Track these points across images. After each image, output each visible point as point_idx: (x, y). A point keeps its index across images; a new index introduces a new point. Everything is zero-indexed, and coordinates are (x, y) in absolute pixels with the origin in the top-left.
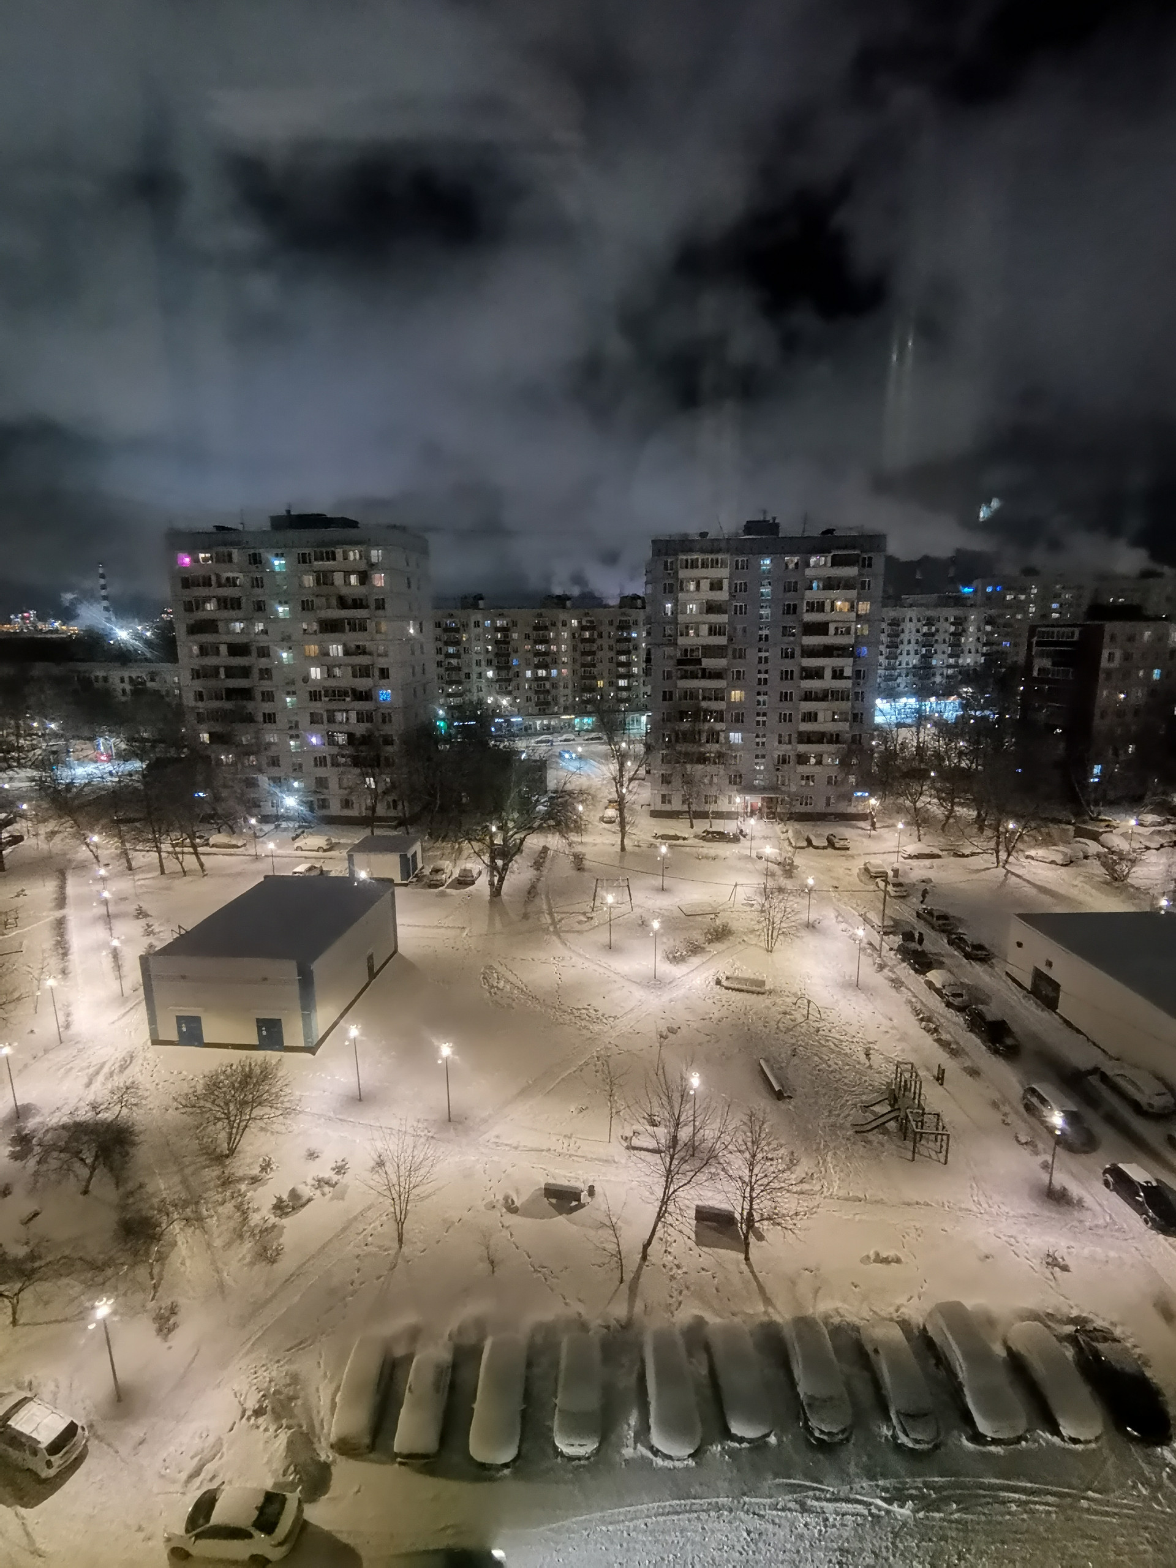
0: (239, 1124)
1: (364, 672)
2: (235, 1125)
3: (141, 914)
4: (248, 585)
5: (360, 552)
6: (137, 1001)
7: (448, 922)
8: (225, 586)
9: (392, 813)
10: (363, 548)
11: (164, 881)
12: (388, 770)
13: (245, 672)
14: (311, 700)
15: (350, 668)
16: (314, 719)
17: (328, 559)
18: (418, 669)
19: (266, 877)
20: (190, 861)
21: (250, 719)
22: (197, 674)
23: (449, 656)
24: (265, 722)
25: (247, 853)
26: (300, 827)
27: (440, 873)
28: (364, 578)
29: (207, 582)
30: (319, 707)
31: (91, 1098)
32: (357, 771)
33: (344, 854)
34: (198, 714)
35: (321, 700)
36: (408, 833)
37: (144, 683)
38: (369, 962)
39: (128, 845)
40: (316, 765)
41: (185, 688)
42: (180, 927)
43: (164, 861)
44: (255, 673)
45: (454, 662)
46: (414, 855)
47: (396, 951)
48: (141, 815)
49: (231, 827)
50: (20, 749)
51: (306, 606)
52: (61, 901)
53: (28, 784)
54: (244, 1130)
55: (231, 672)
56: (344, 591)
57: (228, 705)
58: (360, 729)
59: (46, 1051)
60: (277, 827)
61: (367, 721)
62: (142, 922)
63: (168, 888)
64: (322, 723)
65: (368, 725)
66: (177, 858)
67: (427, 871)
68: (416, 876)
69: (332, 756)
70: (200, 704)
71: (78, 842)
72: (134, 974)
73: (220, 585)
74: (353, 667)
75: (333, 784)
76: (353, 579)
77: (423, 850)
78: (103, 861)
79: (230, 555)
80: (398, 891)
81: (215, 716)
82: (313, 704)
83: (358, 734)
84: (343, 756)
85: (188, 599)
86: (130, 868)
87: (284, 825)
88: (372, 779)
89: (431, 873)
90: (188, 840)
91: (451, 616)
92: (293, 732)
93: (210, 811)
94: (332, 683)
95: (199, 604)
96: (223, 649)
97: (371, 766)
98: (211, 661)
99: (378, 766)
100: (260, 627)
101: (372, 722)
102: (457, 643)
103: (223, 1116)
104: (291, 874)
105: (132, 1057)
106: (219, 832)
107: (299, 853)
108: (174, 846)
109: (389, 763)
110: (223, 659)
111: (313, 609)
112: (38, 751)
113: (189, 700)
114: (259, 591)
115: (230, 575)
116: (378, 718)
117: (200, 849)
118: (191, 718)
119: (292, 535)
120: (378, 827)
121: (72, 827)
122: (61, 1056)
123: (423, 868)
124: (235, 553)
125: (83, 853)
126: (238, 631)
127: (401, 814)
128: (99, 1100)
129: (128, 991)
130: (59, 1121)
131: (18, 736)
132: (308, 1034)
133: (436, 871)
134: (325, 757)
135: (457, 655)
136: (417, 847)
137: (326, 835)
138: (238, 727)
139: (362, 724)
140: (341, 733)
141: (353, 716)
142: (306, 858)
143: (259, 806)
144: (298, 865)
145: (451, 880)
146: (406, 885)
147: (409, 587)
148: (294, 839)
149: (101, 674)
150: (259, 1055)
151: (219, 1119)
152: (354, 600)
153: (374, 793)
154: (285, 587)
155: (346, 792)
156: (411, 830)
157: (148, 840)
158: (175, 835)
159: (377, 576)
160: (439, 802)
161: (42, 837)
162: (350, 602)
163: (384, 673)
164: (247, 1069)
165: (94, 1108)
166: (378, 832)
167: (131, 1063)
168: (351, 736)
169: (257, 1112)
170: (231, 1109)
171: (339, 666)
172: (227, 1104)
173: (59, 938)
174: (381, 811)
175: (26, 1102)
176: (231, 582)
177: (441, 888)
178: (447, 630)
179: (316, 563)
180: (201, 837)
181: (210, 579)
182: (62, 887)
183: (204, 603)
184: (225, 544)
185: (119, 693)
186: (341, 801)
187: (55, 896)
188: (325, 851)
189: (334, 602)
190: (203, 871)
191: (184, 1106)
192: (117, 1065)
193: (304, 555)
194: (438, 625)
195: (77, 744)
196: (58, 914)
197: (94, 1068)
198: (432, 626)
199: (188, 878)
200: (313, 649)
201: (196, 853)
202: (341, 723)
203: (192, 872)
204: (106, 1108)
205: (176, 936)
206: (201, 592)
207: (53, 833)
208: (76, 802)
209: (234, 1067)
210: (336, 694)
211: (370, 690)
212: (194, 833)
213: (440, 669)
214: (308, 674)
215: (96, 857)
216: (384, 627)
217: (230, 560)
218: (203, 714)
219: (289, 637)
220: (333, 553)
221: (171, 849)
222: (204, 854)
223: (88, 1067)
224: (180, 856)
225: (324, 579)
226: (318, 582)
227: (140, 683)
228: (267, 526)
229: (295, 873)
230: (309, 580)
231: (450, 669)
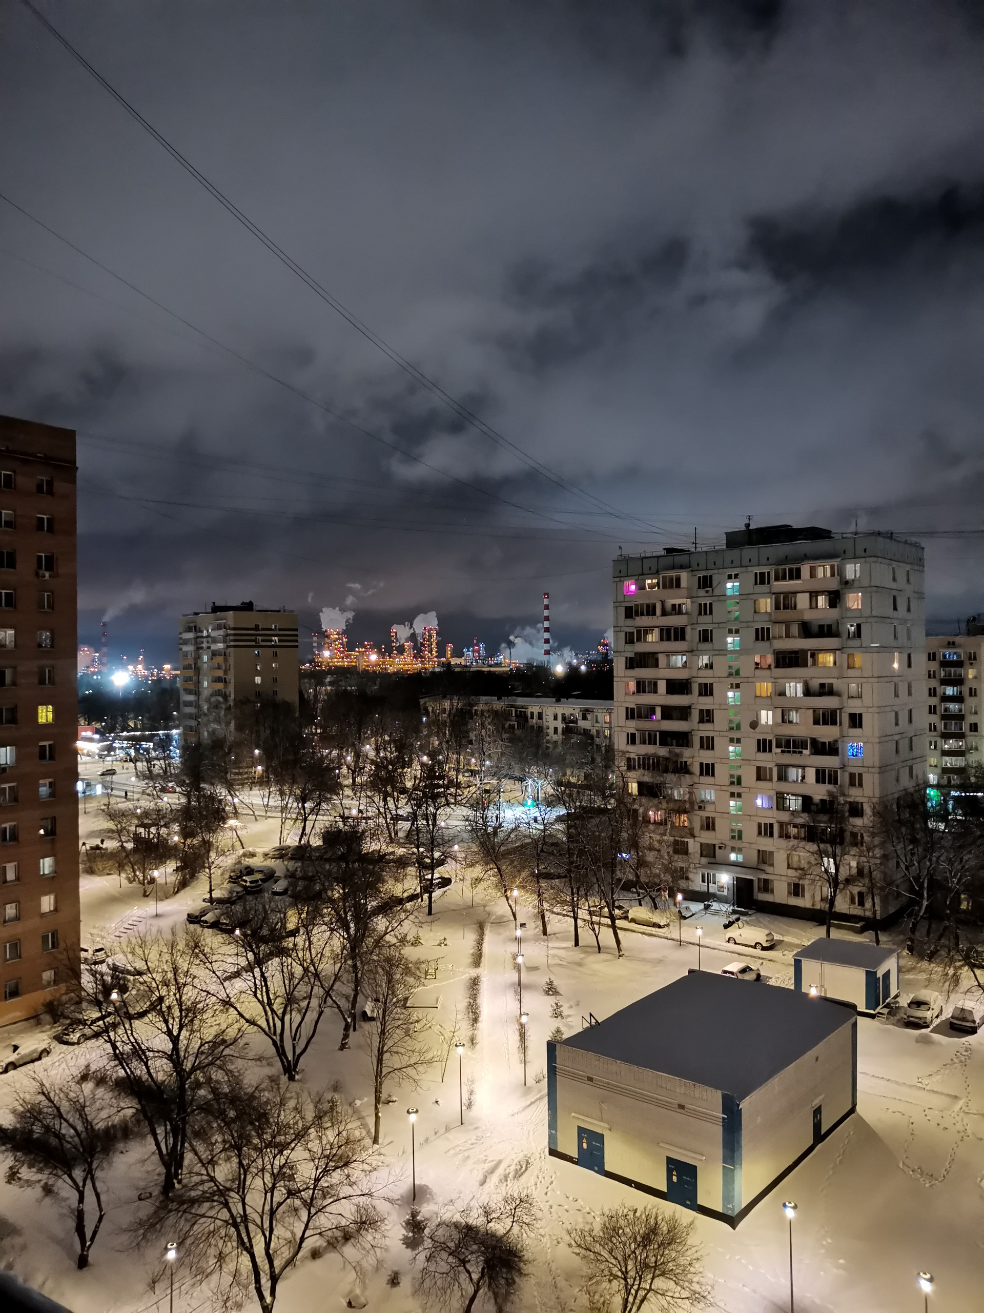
0: (637, 1292)
1: (828, 718)
2: (633, 1291)
3: (551, 990)
4: (696, 612)
5: (832, 567)
6: (538, 1096)
7: (934, 1083)
8: (671, 614)
9: (856, 911)
10: (836, 562)
11: (577, 955)
12: (854, 851)
13: (683, 713)
14: (759, 750)
15: (811, 711)
16: (761, 774)
17: (791, 578)
18: (904, 717)
19: (691, 971)
20: (606, 936)
21: (683, 769)
22: (631, 714)
23: (946, 699)
24: (701, 774)
25: (669, 936)
26: (734, 912)
27: (923, 1007)
28: (835, 598)
29: (650, 610)
30: (768, 760)
31: (484, 1200)
32: (813, 847)
33: (789, 957)
34: (629, 759)
35: (770, 751)
36: (878, 942)
37: (575, 721)
38: (815, 1116)
39: (546, 905)
40: (760, 833)
41: (616, 729)
42: (591, 1015)
43: (579, 930)
44: (695, 715)
45: (953, 707)
46: (887, 975)
47: (853, 1110)
48: (561, 871)
49: (653, 900)
50: (458, 786)
51: (762, 635)
52: (477, 959)
53: (463, 823)
54: (642, 1301)
55: (669, 713)
56: (809, 616)
57: (663, 752)
58: (819, 792)
59: (447, 1129)
60: (707, 907)
61: (830, 783)
62: (551, 1000)
63: (580, 964)
64: (771, 780)
65: (830, 787)
66: (594, 930)
67: (904, 1001)
68: (888, 1006)
69: (781, 824)
70: (631, 748)
71: (499, 894)
72: (539, 1063)
73: (664, 613)
74: (815, 710)
75: (780, 858)
76: (822, 601)
77: (899, 970)
78: (520, 920)
79: (678, 580)
80: (862, 1022)
81: (647, 763)
82: (762, 756)
83: (817, 798)
84: (795, 826)
85: (629, 630)
86: (545, 932)
87: (715, 906)
88: (831, 860)
89: (909, 1005)
90: (606, 909)
91: (951, 644)
92: (736, 789)
93: (631, 877)
94: (787, 731)
95: (640, 635)
96: (662, 686)
97: (833, 842)
98: (647, 699)
99: (842, 843)
100: (705, 660)
101: (836, 783)
102: (958, 681)
103: (619, 1274)
104: (719, 973)
105: (528, 1163)
106: (641, 905)
107: (731, 946)
108: (591, 913)
109: (856, 840)
110: (661, 698)
111: (768, 639)
112: (473, 789)
113: (620, 742)
114: (706, 619)
115: (677, 602)
116: (844, 778)
117: (619, 923)
118: (622, 764)
119: (750, 552)
120: (839, 927)
121: (494, 876)
122: (459, 1138)
123: (896, 996)
124: (684, 576)
125: (501, 908)
126: (680, 665)
127: (868, 914)
128: (493, 1206)
129: (530, 1081)
130: (452, 1217)
131: (458, 771)
132: (728, 1196)
133: (918, 1004)
134: (771, 825)
135: (958, 699)
136: (890, 965)
137: (766, 927)
138: (671, 778)
139: (820, 786)
140: (793, 795)
141: (811, 774)
142: (739, 954)
143: (687, 878)
144: (730, 962)
145: (939, 1020)
146: (872, 1016)
147: (895, 609)
148: (726, 927)
149: (535, 710)
150: (669, 1209)
151: (616, 1277)
152: (821, 627)
153: (834, 881)
154: (738, 613)
155: (797, 873)
156: (883, 938)
157: (564, 903)
158: (594, 900)
159: (851, 595)
160: (925, 903)
161: (468, 883)
162: (815, 629)
163: (856, 721)
164: (652, 1221)
165: (487, 1213)
166: (835, 934)
167: (526, 1169)
168: (807, 801)
169: (659, 1283)
170: (629, 1268)
171: (797, 709)
172: (625, 1260)
173: (472, 1001)
174: (842, 905)
175: (423, 1183)
176: (677, 610)
177: (924, 1031)
178: (945, 664)
179: (775, 583)
180: (620, 908)
181: (654, 607)
182: (480, 943)
183: (646, 633)
184: (673, 567)
185: (551, 731)
186: (789, 884)
187: (472, 951)
188: (764, 949)
189: (795, 629)
190: (619, 950)
191: (579, 1246)
192: (513, 1168)
193: (762, 574)
194: (932, 657)
195: (507, 784)
196: (473, 972)
197: (489, 1164)
198: (924, 657)
199: (602, 956)
200: (765, 688)
201: (613, 927)
202: (796, 782)
203: (608, 950)
204: (498, 1218)
205: (587, 1025)
206: (643, 621)
207: (478, 881)
208: (502, 849)
209: (638, 1214)
210: (792, 745)
211: (836, 741)
212: (614, 902)
213: (933, 716)
214: (758, 716)
215: (514, 915)
216: (858, 660)
217: (678, 585)
218: (634, 759)
219: (738, 673)
220: (798, 571)
221: (588, 917)
222: (621, 929)
223: (485, 1161)
224: (596, 927)
225: (785, 602)
226: (777, 607)
227: (573, 722)
228: (722, 544)
229: (725, 972)
230: (766, 604)
231: (947, 717)
